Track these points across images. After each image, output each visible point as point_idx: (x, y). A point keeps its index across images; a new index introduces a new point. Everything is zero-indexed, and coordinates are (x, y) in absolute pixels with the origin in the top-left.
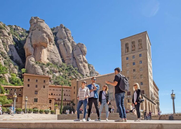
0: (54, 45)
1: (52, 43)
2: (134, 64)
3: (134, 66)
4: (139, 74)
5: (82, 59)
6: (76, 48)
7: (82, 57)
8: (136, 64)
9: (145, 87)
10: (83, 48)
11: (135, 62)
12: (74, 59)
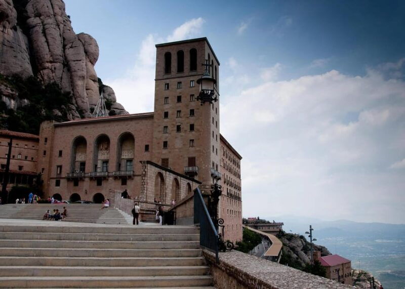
0: (14, 28)
1: (9, 23)
2: (179, 99)
3: (179, 104)
4: (188, 123)
5: (85, 71)
6: (73, 43)
7: (85, 67)
8: (183, 99)
9: (198, 150)
10: (91, 46)
11: (181, 95)
12: (65, 69)
